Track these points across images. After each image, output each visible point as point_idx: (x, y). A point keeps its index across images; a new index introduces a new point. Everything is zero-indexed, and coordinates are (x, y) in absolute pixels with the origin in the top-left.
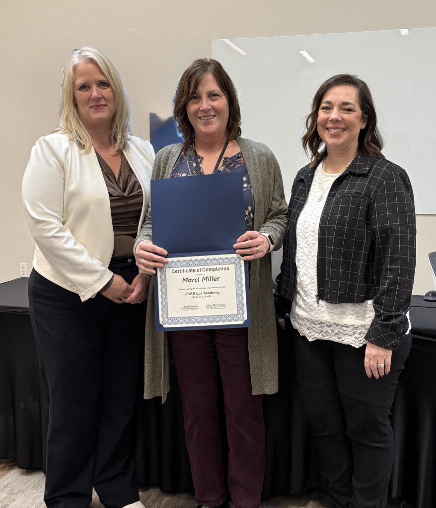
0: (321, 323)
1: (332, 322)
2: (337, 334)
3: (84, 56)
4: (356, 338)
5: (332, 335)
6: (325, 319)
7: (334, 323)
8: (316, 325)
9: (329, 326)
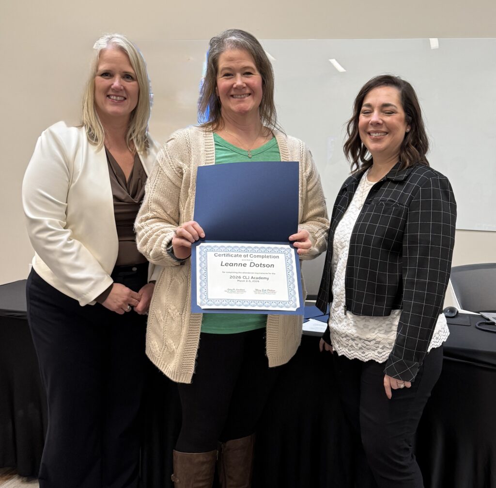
0: (347, 336)
1: (356, 335)
2: (360, 348)
3: (114, 42)
4: (379, 353)
5: (357, 350)
6: (349, 332)
7: (357, 337)
8: (342, 338)
9: (353, 340)
